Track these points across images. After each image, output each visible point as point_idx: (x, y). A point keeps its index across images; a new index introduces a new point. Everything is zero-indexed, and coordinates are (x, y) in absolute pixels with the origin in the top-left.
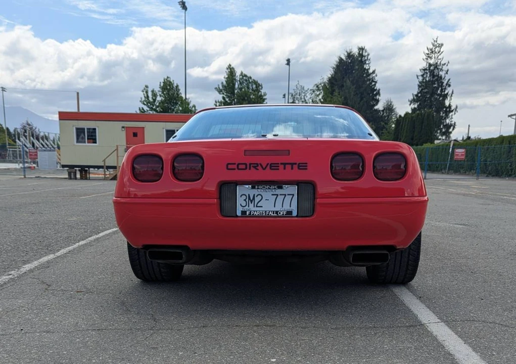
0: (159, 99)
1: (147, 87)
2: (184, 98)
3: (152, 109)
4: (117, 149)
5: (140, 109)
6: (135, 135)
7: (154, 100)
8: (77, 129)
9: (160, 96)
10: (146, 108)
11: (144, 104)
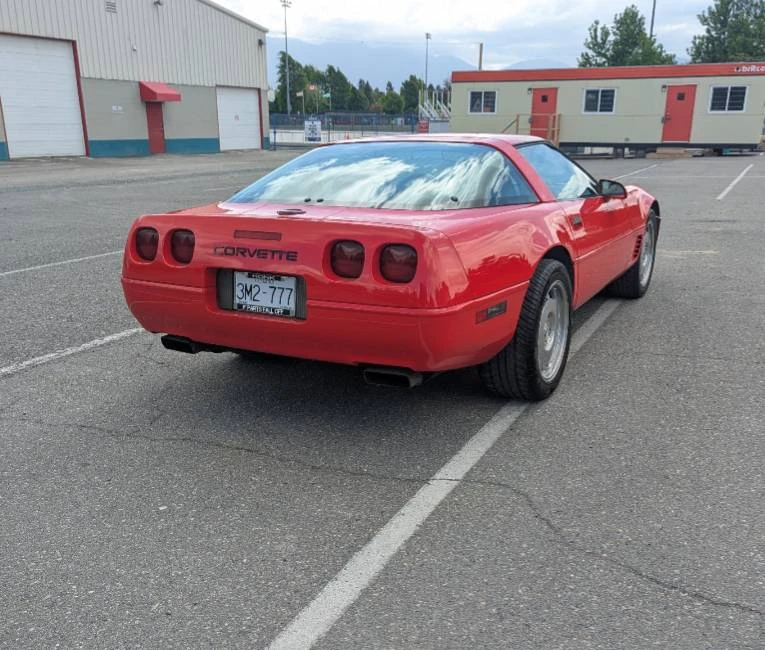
0: (611, 38)
1: (597, 23)
2: (648, 36)
3: (599, 54)
4: (517, 120)
5: (582, 55)
6: (545, 99)
7: (604, 42)
8: (473, 94)
9: (615, 34)
10: (591, 53)
11: (590, 48)
